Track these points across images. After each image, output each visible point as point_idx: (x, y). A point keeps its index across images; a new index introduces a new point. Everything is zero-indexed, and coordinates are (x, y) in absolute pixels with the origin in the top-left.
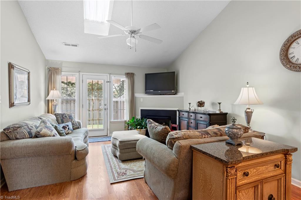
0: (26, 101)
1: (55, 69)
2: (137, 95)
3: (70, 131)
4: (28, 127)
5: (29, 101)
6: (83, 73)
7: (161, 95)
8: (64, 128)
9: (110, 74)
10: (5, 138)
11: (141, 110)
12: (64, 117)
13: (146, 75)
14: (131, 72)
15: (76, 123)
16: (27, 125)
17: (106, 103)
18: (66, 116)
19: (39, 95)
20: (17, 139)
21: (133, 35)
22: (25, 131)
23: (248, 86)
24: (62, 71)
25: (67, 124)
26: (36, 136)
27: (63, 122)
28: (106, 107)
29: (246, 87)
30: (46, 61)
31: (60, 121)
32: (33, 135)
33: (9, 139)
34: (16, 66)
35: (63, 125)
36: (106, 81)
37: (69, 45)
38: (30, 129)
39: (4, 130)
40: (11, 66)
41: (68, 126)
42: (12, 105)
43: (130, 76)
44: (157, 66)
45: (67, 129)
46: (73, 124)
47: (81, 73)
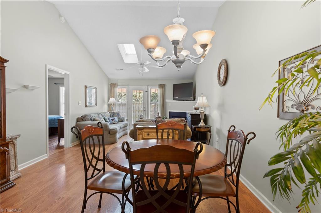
0: (95, 104)
1: (114, 84)
2: (167, 101)
3: (116, 122)
4: (90, 116)
5: (96, 104)
6: (130, 86)
7: (184, 100)
8: (112, 120)
9: (148, 86)
10: (81, 120)
11: (170, 112)
12: (114, 114)
13: (174, 85)
14: (163, 84)
15: (121, 119)
16: (90, 115)
17: (145, 106)
18: (115, 114)
19: (104, 101)
20: (86, 121)
21: (142, 66)
22: (89, 118)
23: (202, 95)
24: (117, 86)
25: (114, 118)
26: (94, 121)
27: (113, 117)
28: (145, 109)
29: (201, 96)
30: (109, 80)
31: (112, 116)
32: (93, 120)
33: (83, 121)
34: (88, 87)
35: (112, 118)
36: (145, 91)
37: (119, 70)
38: (91, 117)
39: (81, 116)
40: (86, 87)
41: (115, 119)
42: (86, 106)
43: (162, 86)
44: (184, 78)
45: (114, 121)
46: (119, 119)
47: (129, 86)
